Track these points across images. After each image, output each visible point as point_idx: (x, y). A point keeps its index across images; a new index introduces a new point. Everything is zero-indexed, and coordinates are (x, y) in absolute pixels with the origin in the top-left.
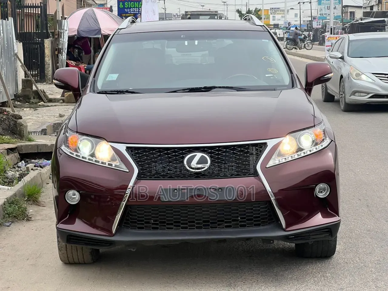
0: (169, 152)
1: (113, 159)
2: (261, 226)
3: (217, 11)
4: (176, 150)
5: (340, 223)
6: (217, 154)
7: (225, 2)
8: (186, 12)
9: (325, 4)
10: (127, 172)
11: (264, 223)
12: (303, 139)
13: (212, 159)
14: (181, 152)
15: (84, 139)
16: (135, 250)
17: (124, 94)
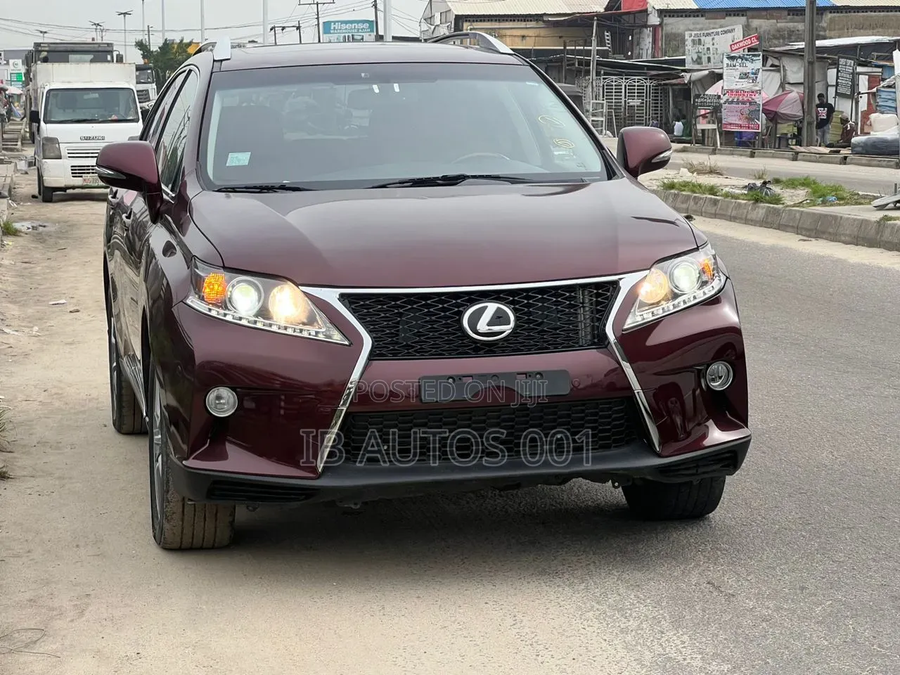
0: (429, 302)
1: (311, 321)
2: (612, 448)
3: (112, 44)
4: (443, 298)
5: (749, 441)
6: (525, 306)
7: (98, 24)
8: (37, 45)
9: (338, 31)
10: (347, 345)
11: (619, 443)
12: (677, 273)
13: (517, 315)
14: (454, 301)
15: (239, 282)
16: (358, 506)
17: (276, 192)
